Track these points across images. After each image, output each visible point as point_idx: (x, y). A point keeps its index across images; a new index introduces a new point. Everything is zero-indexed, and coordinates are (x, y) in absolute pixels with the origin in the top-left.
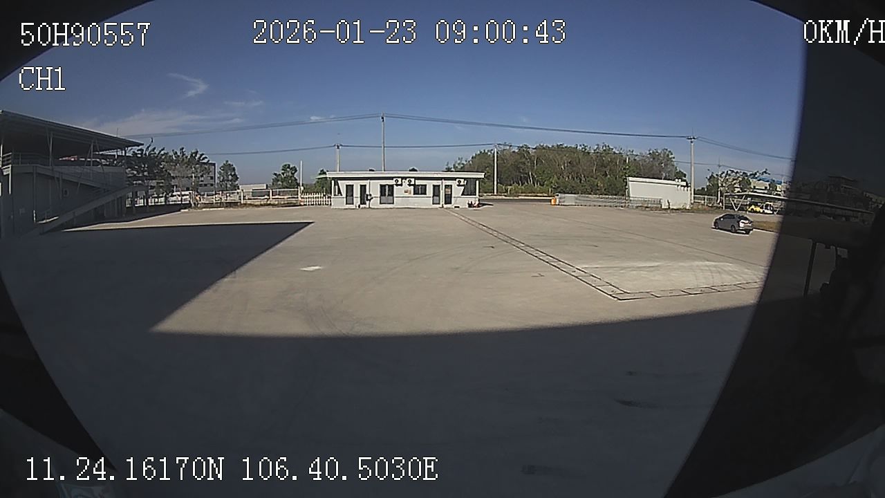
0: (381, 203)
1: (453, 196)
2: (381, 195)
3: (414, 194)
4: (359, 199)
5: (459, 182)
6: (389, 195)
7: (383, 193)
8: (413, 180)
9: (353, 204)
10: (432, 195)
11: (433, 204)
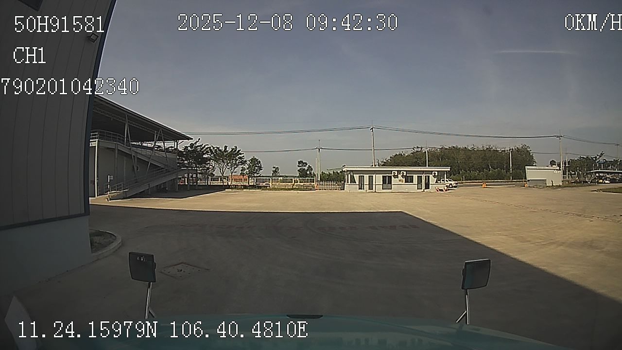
0: (383, 189)
1: (430, 183)
2: (383, 183)
3: (405, 182)
4: (368, 186)
5: (435, 173)
6: (388, 184)
7: (384, 182)
8: (405, 172)
9: (364, 189)
10: (417, 183)
11: (418, 189)
